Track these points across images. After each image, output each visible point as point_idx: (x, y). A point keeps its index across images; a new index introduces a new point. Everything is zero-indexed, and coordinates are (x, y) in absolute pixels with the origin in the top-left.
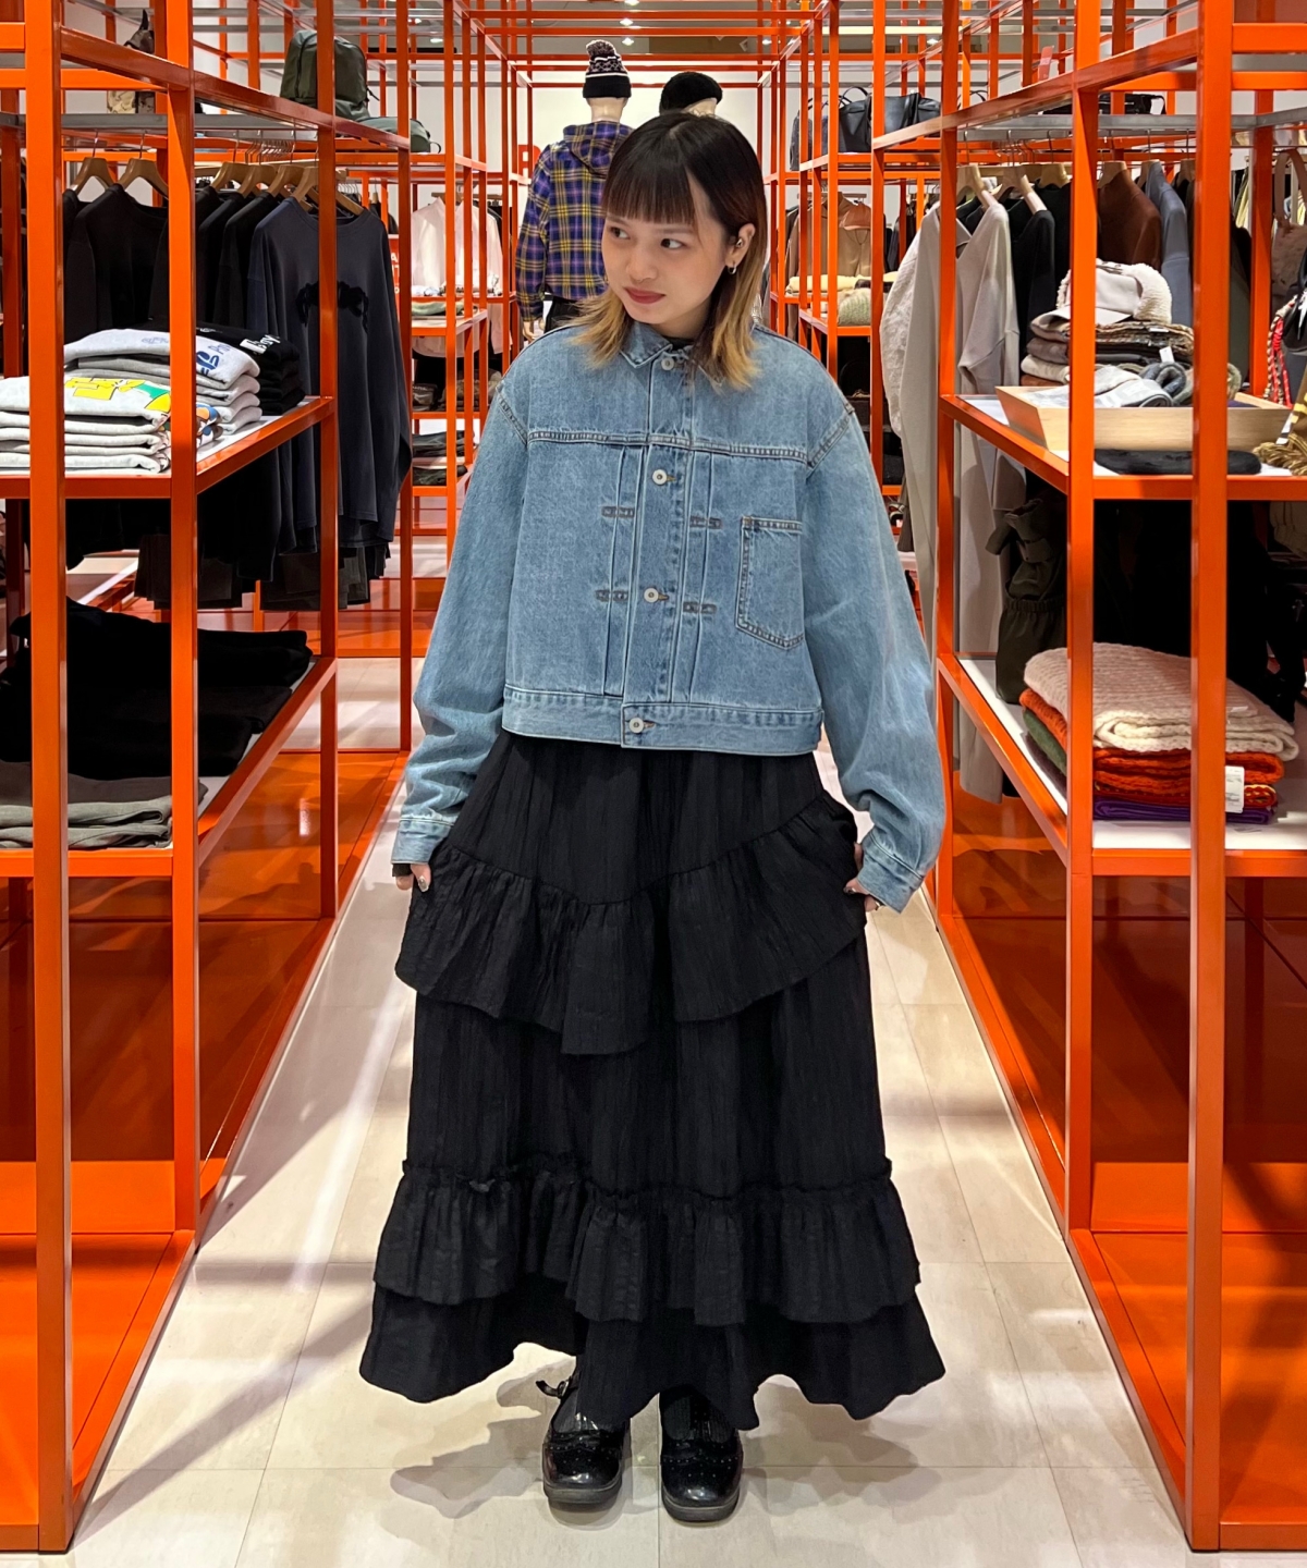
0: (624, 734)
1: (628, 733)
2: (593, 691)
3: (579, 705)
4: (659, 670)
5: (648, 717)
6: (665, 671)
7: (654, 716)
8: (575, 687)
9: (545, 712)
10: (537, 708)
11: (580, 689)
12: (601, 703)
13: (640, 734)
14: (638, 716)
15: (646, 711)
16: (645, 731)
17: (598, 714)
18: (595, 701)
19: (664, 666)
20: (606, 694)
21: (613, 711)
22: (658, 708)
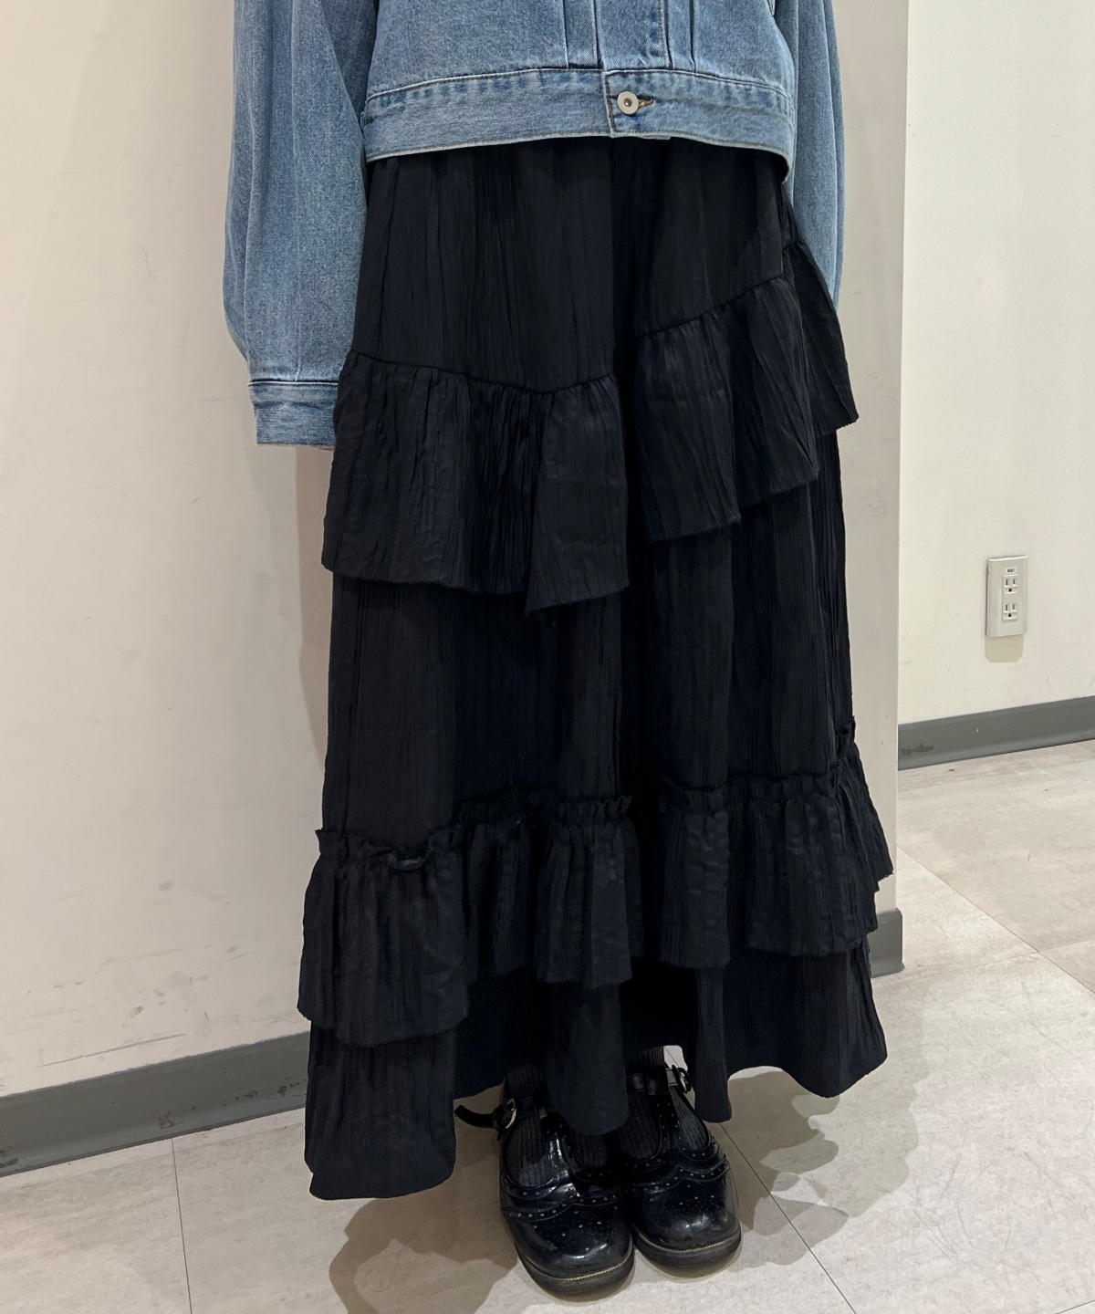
0: (613, 117)
1: (619, 115)
2: (552, 61)
3: (534, 85)
4: (647, 22)
5: (643, 90)
6: (655, 25)
7: (652, 88)
8: (521, 63)
9: (476, 106)
10: (462, 103)
11: (529, 62)
12: (568, 79)
13: (633, 116)
14: (628, 89)
15: (639, 81)
16: (640, 111)
17: (564, 95)
18: (557, 77)
19: (653, 17)
20: (572, 66)
21: (587, 87)
22: (656, 75)
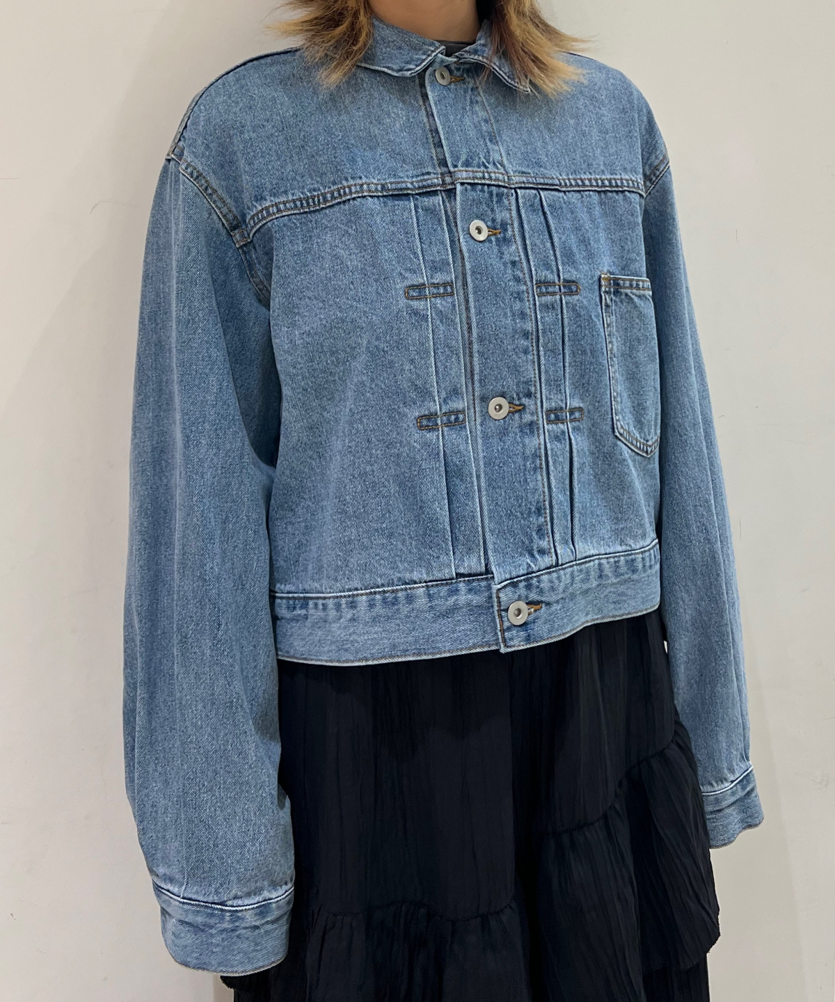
0: (503, 631)
1: (509, 629)
2: (438, 575)
3: (422, 602)
4: (533, 519)
5: (533, 596)
6: (541, 520)
7: (541, 592)
8: (408, 576)
10: (353, 620)
11: (415, 576)
12: (455, 592)
13: (525, 624)
14: (519, 599)
15: (529, 587)
16: (532, 616)
17: (455, 609)
18: (444, 590)
19: (539, 511)
20: (459, 575)
21: (476, 599)
22: (545, 578)
